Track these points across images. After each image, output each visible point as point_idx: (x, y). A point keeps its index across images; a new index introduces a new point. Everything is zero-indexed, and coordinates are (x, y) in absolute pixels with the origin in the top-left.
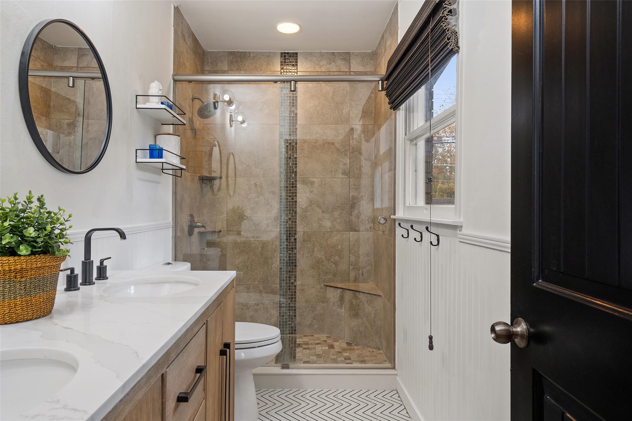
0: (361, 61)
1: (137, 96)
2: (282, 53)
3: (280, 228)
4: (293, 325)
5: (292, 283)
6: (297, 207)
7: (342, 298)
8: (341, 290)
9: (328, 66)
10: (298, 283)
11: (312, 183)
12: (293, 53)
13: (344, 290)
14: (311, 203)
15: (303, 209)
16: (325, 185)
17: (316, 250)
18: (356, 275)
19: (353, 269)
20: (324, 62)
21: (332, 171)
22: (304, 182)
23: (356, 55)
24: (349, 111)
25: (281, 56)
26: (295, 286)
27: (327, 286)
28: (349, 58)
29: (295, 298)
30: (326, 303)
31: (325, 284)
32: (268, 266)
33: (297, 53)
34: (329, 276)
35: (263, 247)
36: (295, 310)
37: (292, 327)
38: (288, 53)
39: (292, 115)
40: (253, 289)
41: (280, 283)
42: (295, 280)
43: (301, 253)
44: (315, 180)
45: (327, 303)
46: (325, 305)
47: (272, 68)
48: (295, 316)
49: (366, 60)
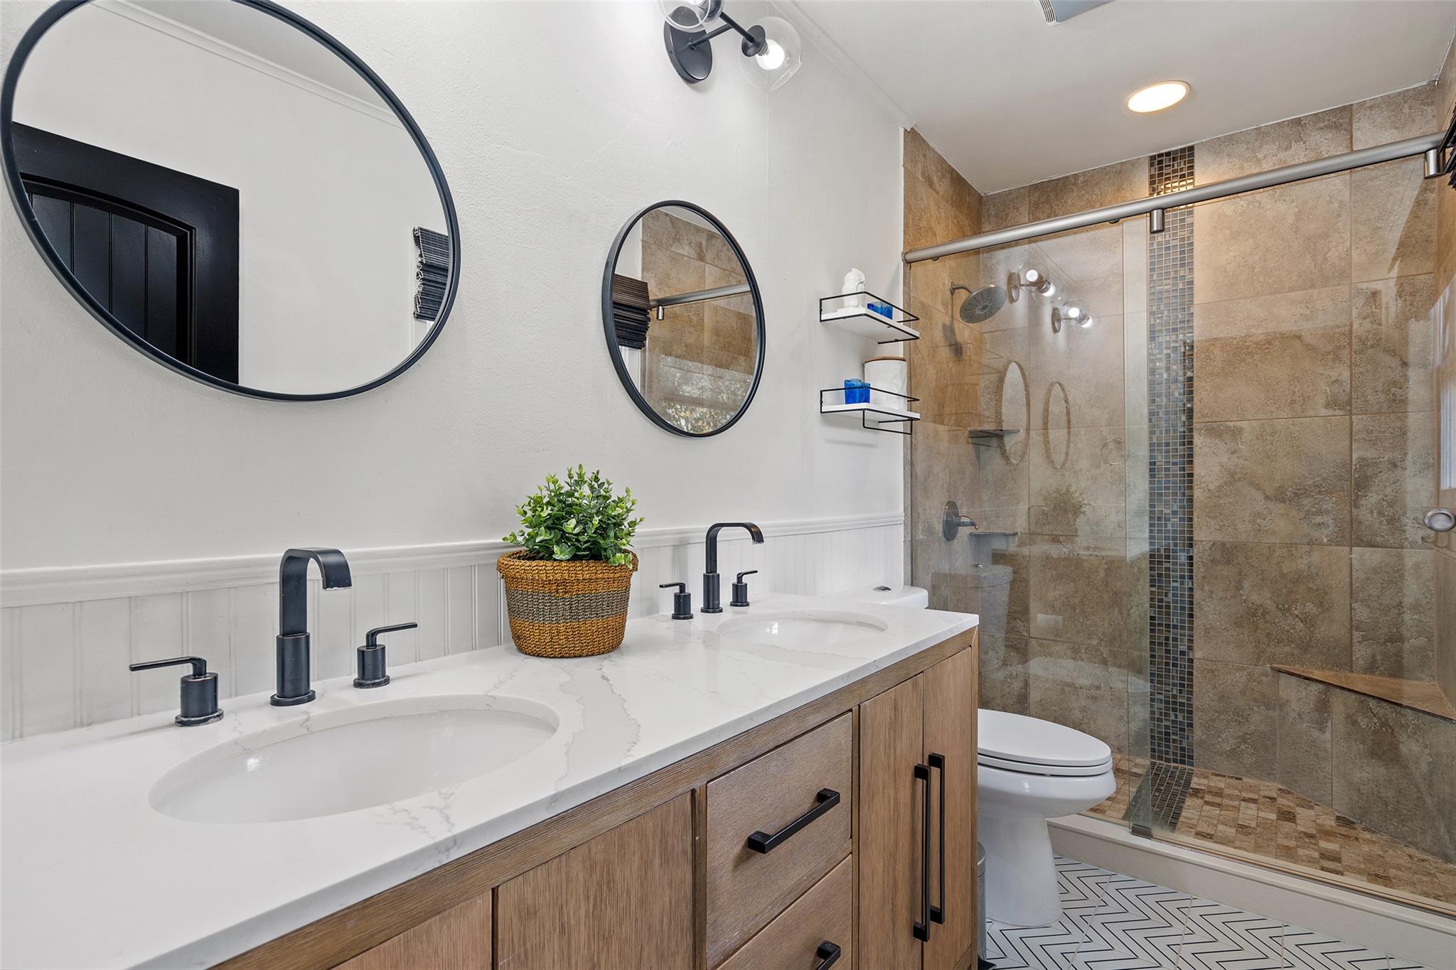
0: (1389, 117)
1: (821, 300)
2: (1152, 158)
3: (1151, 531)
4: (1185, 745)
5: (1183, 653)
6: (1195, 487)
7: (1323, 706)
8: (1321, 686)
9: (1282, 155)
10: (1198, 654)
11: (1236, 433)
12: (1183, 150)
13: (1332, 689)
14: (1232, 477)
15: (1209, 490)
16: (1272, 434)
17: (1246, 584)
18: (1373, 656)
19: (1365, 638)
20: (1269, 148)
21: (1293, 402)
22: (1214, 431)
23: (1371, 108)
24: (1349, 250)
25: (1152, 165)
26: (1191, 661)
27: (1280, 671)
28: (1347, 120)
29: (1191, 686)
30: (1277, 710)
31: (1274, 665)
32: (1120, 610)
33: (1191, 148)
34: (1287, 649)
35: (1108, 570)
36: (1190, 712)
37: (1183, 749)
38: (1168, 154)
39: (1181, 286)
40: (1086, 653)
41: (1152, 650)
42: (1190, 648)
43: (1206, 588)
44: (1244, 424)
45: (1281, 710)
46: (1275, 714)
47: (1128, 194)
48: (1190, 725)
49: (1406, 110)
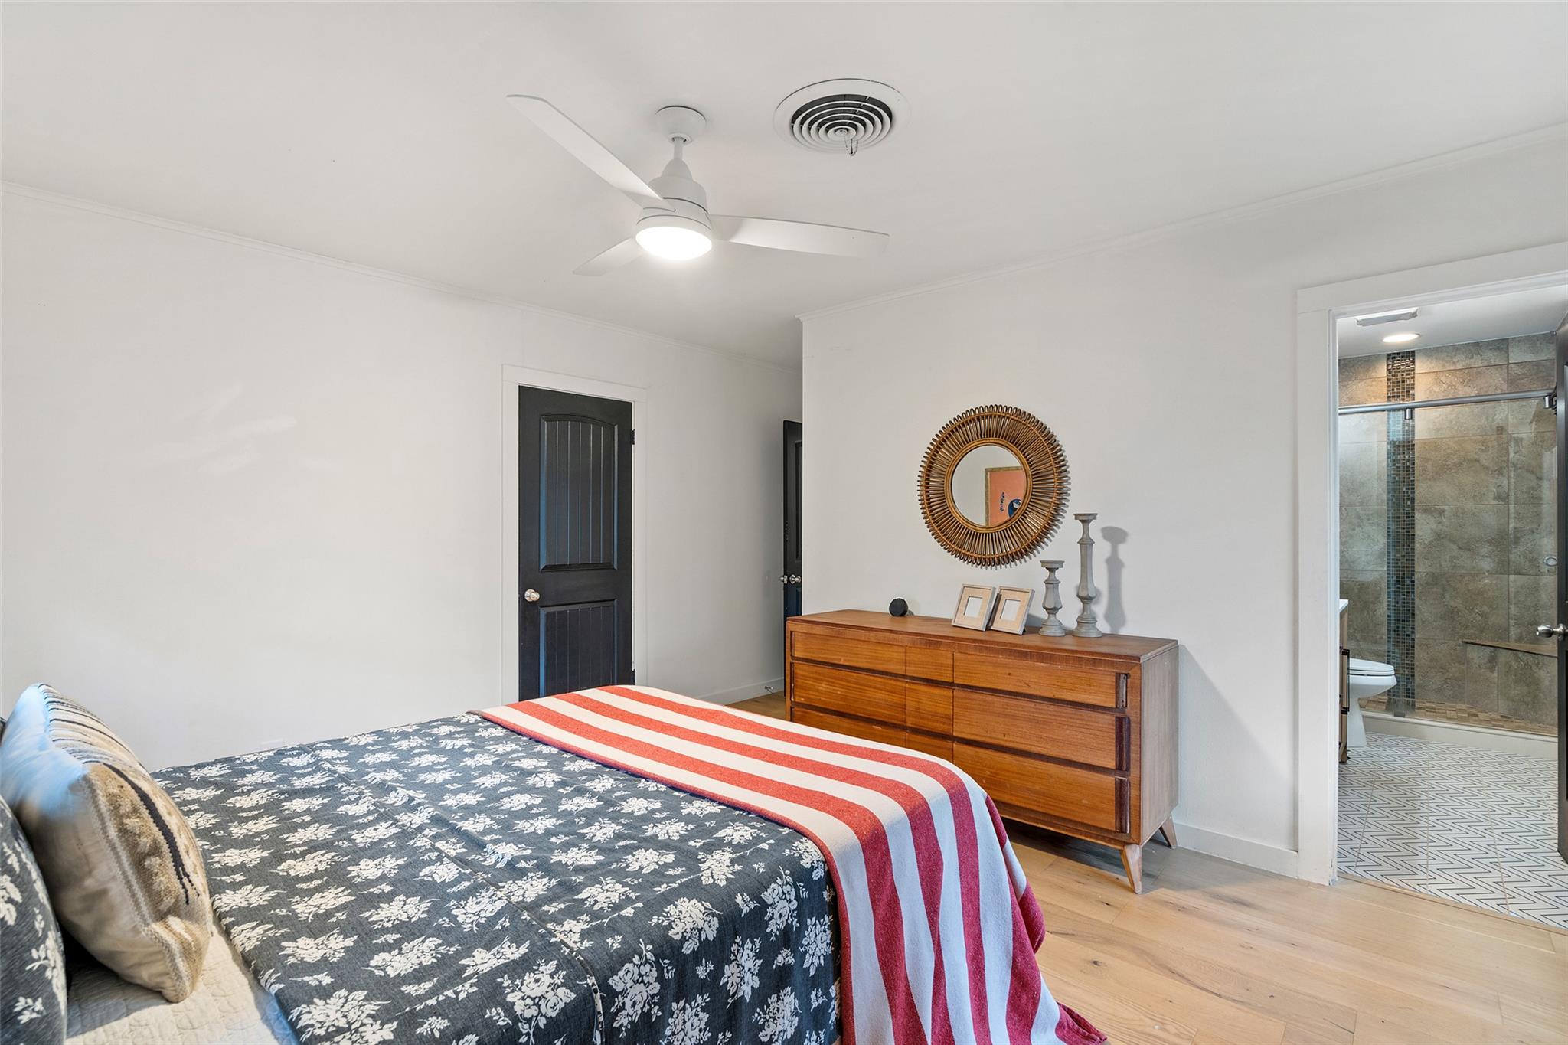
0: (1530, 346)
2: (1389, 355)
3: (1388, 567)
4: (1409, 687)
5: (1408, 635)
6: (1416, 542)
7: (1493, 659)
8: (1492, 649)
9: (1468, 361)
10: (1417, 636)
11: (1442, 512)
12: (1408, 352)
13: (1498, 649)
14: (1439, 536)
15: (1425, 544)
16: (1462, 514)
17: (1447, 596)
18: (1521, 633)
19: (1516, 624)
20: (1462, 357)
21: (1475, 496)
22: (1426, 510)
23: (1519, 341)
24: (1507, 416)
25: (1388, 359)
26: (1413, 639)
27: (1467, 643)
28: (1505, 346)
29: (1413, 654)
30: (1466, 665)
31: (1464, 640)
33: (1413, 352)
34: (1472, 631)
35: (1360, 589)
36: (1413, 668)
37: (1408, 689)
38: (1399, 354)
39: (1407, 428)
41: (1389, 634)
42: (1413, 632)
43: (1423, 598)
44: (1446, 507)
45: (1468, 664)
46: (1464, 667)
47: (1373, 374)
48: (1413, 676)
49: (1538, 345)
